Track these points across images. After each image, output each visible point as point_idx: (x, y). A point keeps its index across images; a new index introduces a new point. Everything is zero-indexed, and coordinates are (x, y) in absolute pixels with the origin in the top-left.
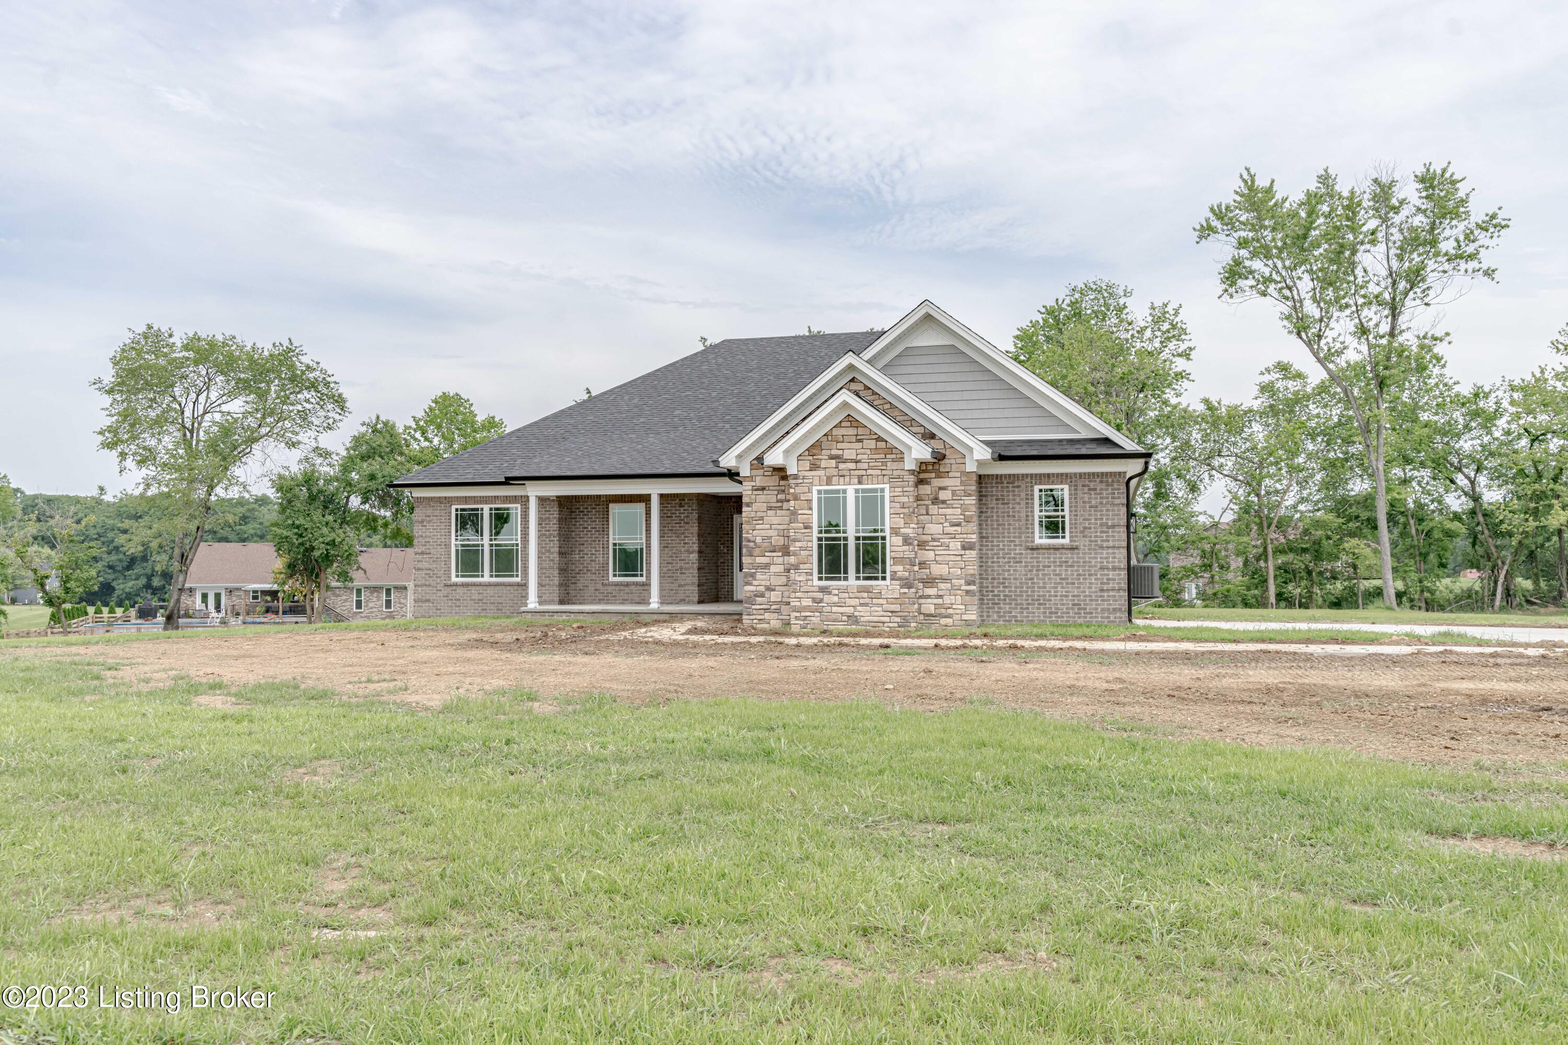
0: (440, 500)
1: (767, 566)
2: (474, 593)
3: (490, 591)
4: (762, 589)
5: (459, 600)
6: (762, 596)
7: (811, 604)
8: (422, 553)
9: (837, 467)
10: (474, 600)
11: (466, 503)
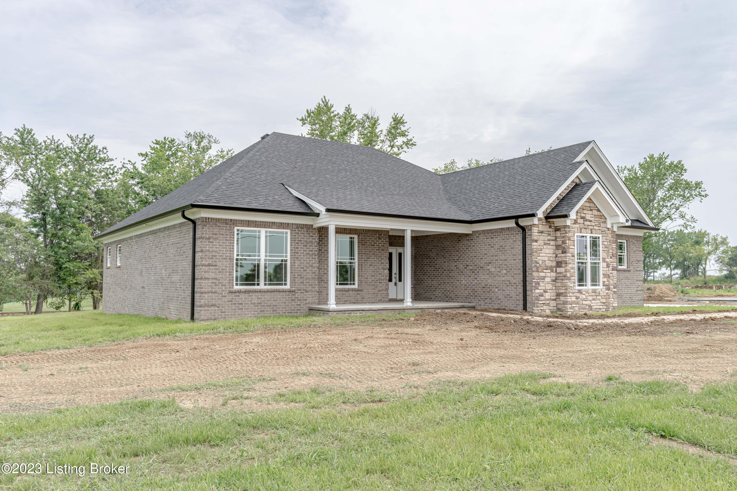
0: (226, 221)
1: (544, 278)
2: (254, 298)
3: (267, 296)
4: (542, 291)
5: (242, 304)
6: (542, 296)
7: (575, 300)
8: (209, 265)
9: (584, 224)
10: (254, 303)
11: (248, 226)
